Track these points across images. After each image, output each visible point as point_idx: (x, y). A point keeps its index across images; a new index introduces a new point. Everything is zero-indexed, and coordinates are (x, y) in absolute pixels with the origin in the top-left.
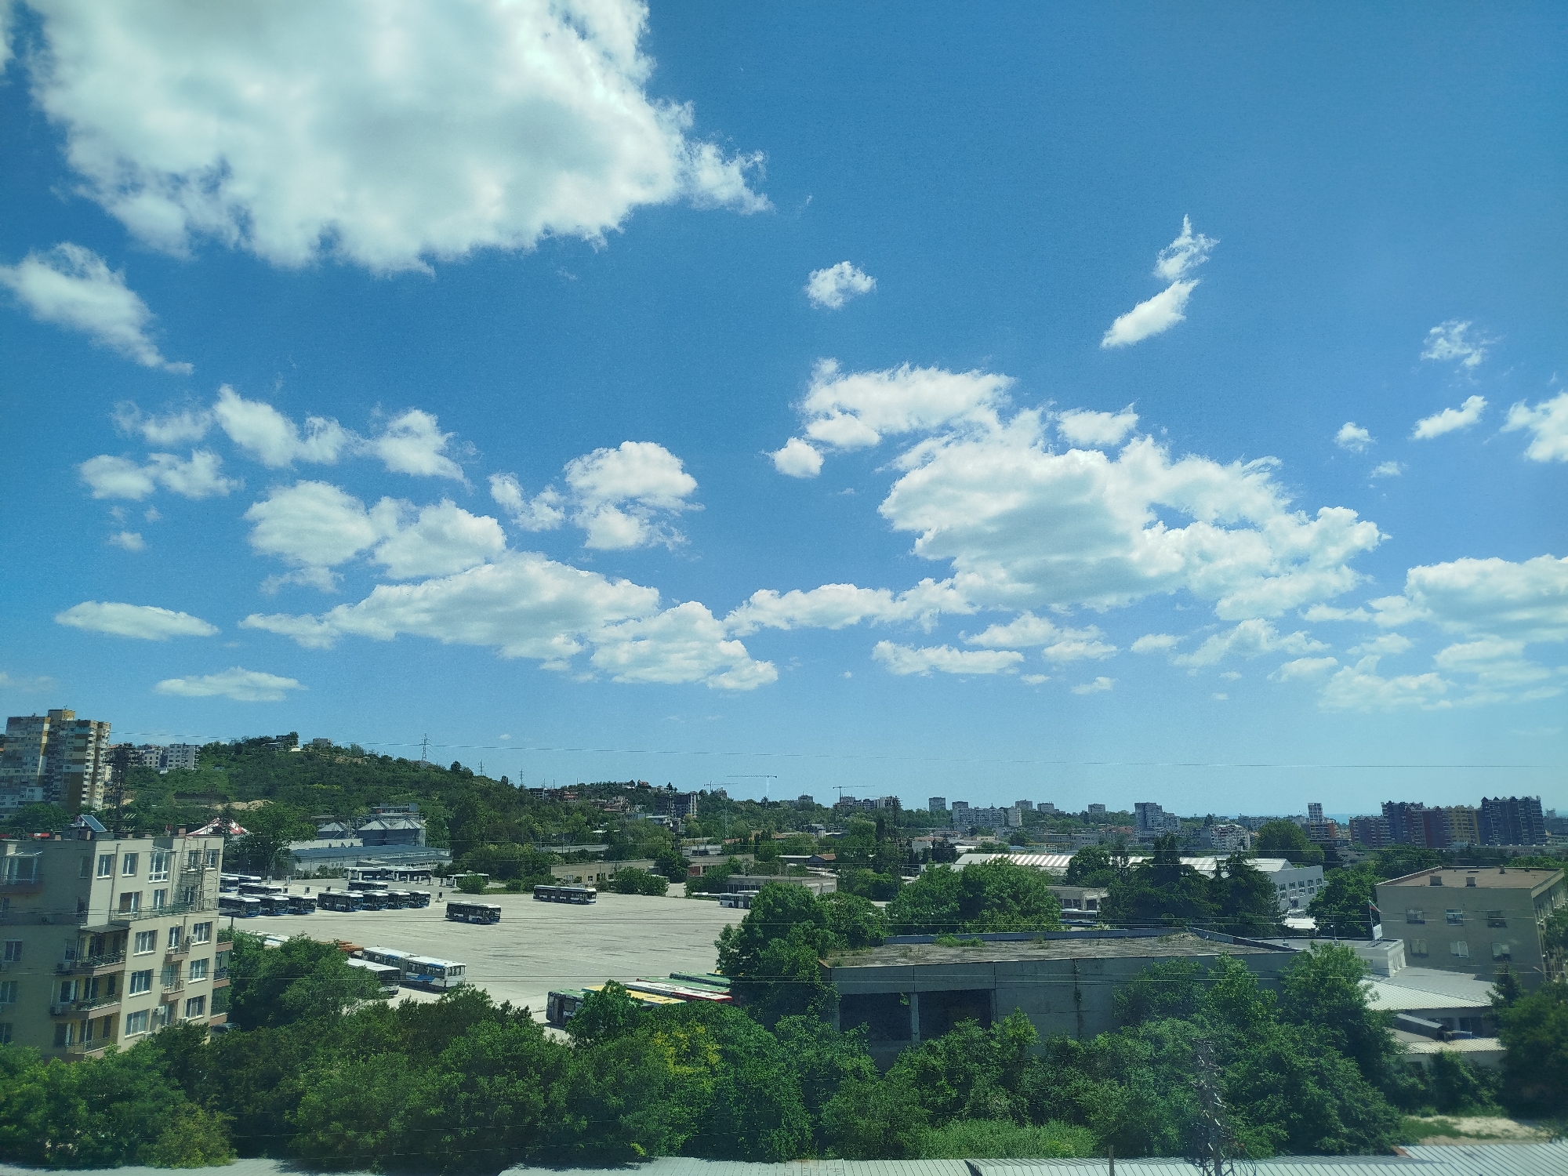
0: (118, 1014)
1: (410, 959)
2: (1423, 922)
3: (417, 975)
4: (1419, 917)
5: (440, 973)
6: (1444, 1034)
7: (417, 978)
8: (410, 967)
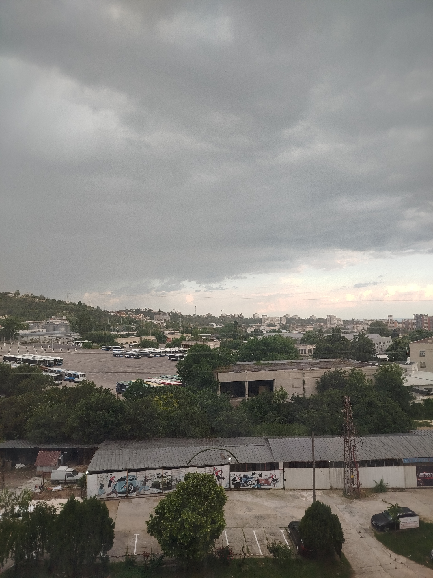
1: (66, 372)
2: (424, 356)
3: (68, 377)
4: (424, 354)
5: (77, 376)
6: (429, 393)
7: (69, 378)
8: (66, 374)
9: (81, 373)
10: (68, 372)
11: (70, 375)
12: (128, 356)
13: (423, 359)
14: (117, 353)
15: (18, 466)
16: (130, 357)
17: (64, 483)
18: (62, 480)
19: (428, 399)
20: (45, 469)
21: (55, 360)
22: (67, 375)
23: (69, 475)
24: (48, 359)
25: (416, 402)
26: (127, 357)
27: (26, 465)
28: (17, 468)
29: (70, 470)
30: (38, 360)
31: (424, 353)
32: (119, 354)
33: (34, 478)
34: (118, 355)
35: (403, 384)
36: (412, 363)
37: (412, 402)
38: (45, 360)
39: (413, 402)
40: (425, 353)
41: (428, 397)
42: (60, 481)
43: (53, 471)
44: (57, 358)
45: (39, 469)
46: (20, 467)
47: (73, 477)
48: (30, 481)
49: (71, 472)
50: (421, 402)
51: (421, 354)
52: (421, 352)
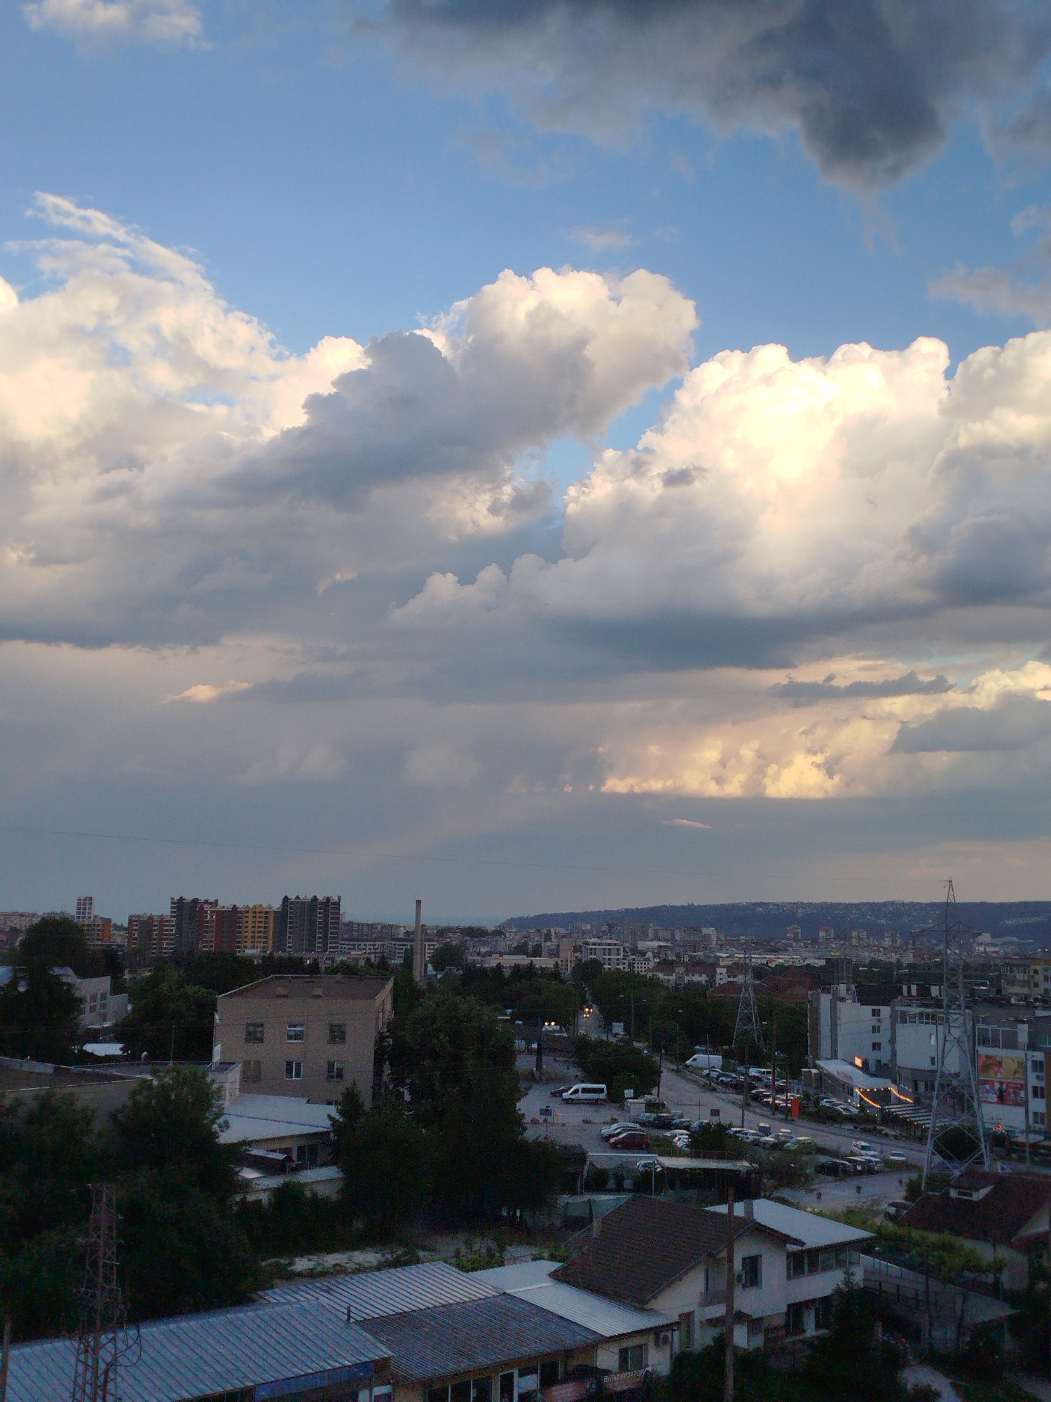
2: (261, 1040)
4: (259, 1035)
6: (287, 1165)
13: (255, 1051)
19: (286, 1185)
25: (251, 1198)
31: (260, 1029)
35: (217, 1137)
36: (225, 1066)
37: (238, 1198)
39: (244, 1200)
40: (262, 1032)
41: (288, 1179)
50: (264, 1197)
51: (249, 1034)
52: (251, 1028)
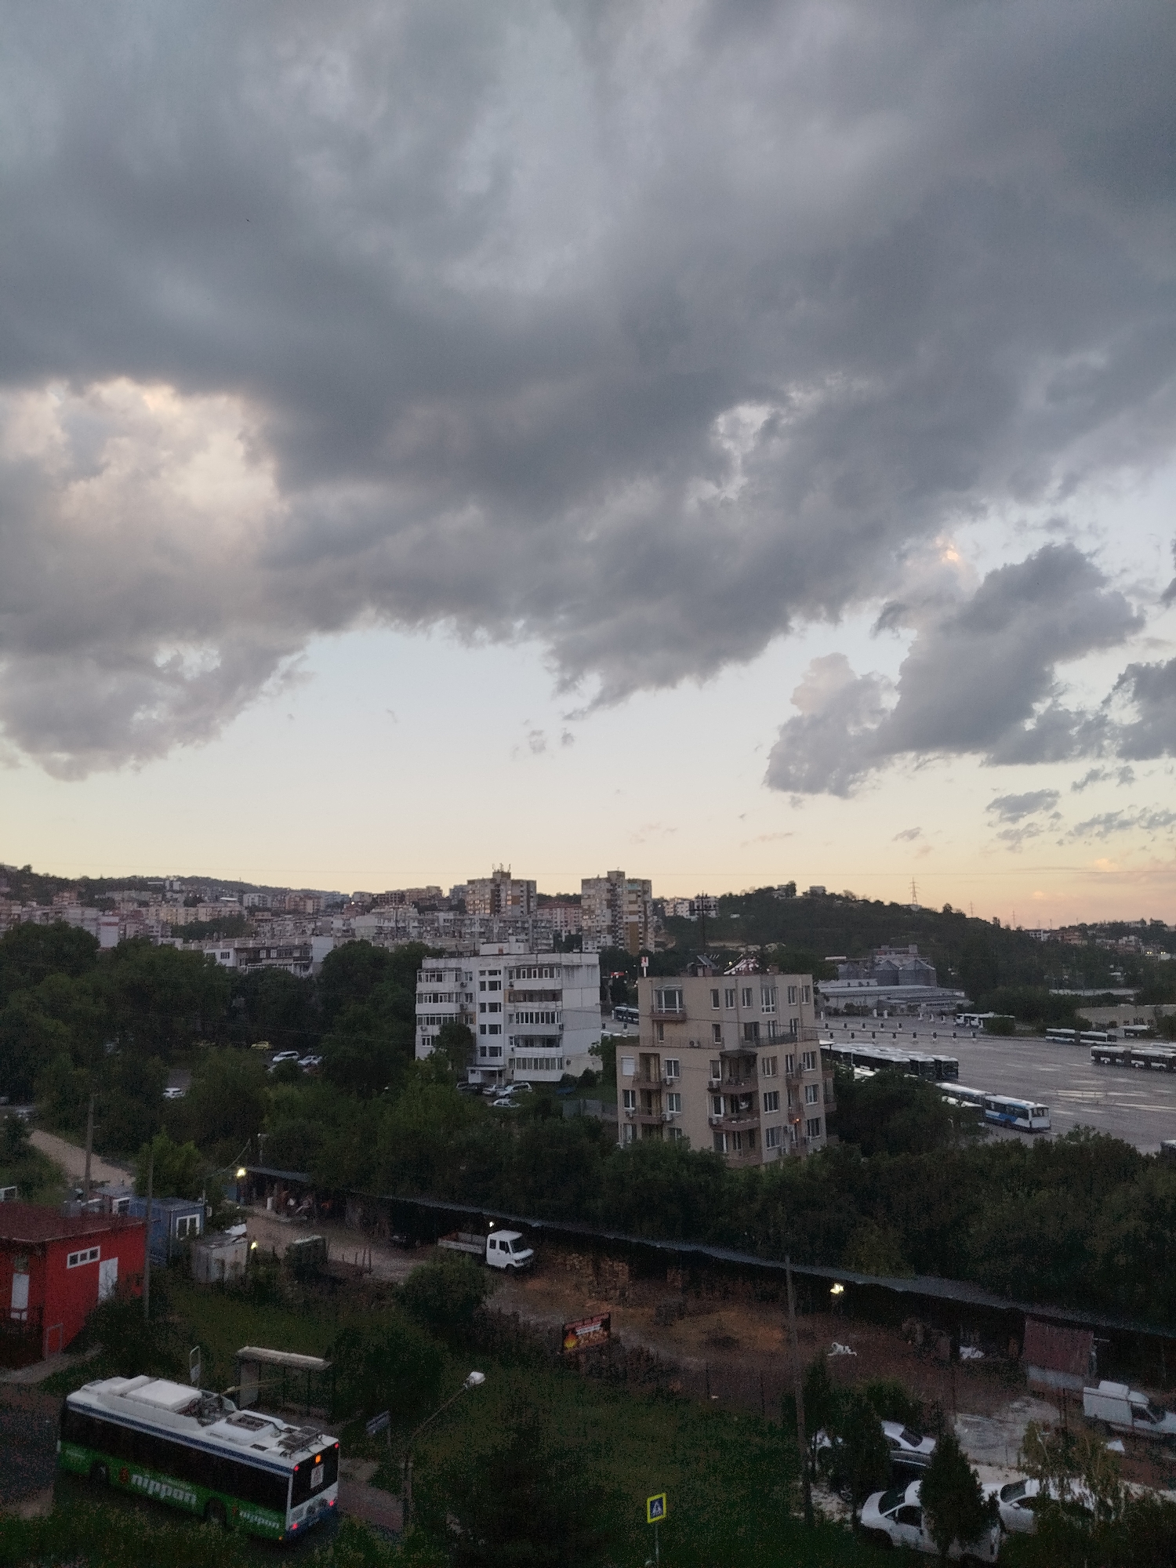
0: (758, 1129)
1: (988, 1098)
3: (997, 1114)
5: (1024, 1113)
7: (999, 1117)
8: (988, 1104)
9: (1032, 1104)
10: (992, 1098)
11: (1001, 1107)
12: (1142, 1063)
14: (1106, 1054)
15: (967, 1352)
16: (1147, 1067)
17: (1130, 1437)
18: (1118, 1424)
20: (1054, 1379)
21: (937, 1062)
22: (993, 1108)
23: (1137, 1413)
24: (920, 1059)
26: (1137, 1066)
27: (987, 1353)
28: (965, 1357)
29: (1139, 1398)
30: (894, 1059)
32: (1113, 1056)
33: (1026, 1398)
34: (1109, 1059)
38: (913, 1062)
42: (1113, 1426)
43: (1086, 1389)
44: (943, 1058)
45: (1034, 1374)
46: (972, 1357)
47: (1153, 1422)
48: (1016, 1405)
49: (1145, 1407)
